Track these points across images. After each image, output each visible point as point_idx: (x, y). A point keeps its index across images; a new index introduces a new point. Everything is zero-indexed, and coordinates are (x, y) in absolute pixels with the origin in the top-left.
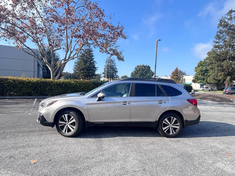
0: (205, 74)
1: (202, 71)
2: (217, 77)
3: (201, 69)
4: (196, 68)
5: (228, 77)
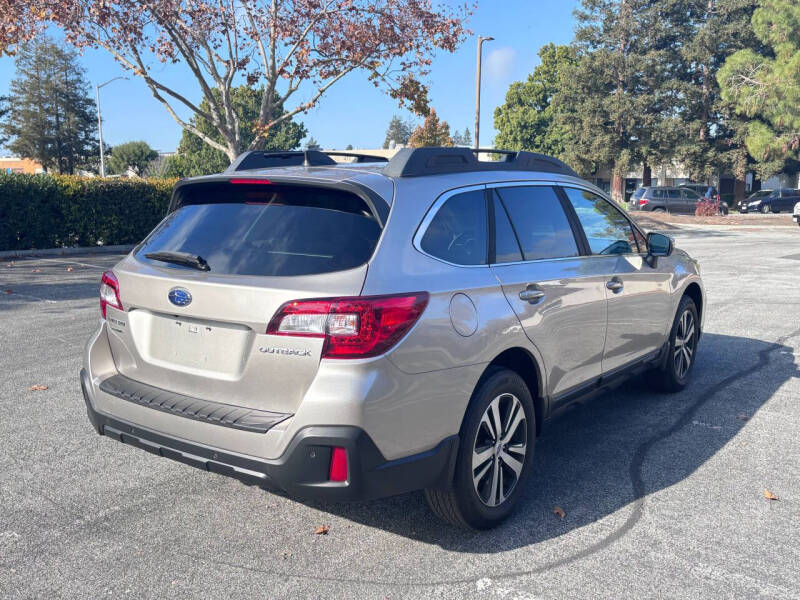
0: (538, 139)
1: (525, 127)
2: (588, 151)
3: (522, 119)
4: (499, 112)
5: (624, 151)
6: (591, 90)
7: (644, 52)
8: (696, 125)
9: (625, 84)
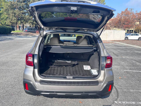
2: (12, 20)
5: (19, 21)
6: (12, 9)
7: (21, 3)
8: (31, 17)
9: (18, 8)
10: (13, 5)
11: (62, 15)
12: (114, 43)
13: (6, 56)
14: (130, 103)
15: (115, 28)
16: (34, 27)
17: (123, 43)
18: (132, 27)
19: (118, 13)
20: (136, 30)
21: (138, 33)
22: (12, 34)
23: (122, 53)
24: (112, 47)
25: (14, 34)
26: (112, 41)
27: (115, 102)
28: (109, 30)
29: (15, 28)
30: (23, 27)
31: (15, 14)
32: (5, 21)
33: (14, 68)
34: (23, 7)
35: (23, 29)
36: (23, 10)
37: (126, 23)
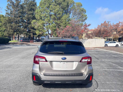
5: (15, 32)
6: (9, 23)
7: (18, 18)
8: (26, 29)
9: (14, 22)
10: (10, 20)
11: (52, 28)
12: (96, 49)
13: (9, 61)
14: (106, 90)
15: (96, 37)
16: (28, 38)
17: (103, 49)
18: (110, 36)
19: (98, 25)
20: (114, 39)
21: (116, 41)
22: (10, 43)
23: (102, 57)
24: (94, 53)
25: (11, 44)
26: (94, 48)
27: (96, 90)
28: (91, 39)
29: (12, 38)
30: (18, 37)
31: (12, 27)
32: (3, 33)
33: (18, 69)
34: (19, 21)
35: (19, 39)
36: (18, 23)
37: (105, 33)
